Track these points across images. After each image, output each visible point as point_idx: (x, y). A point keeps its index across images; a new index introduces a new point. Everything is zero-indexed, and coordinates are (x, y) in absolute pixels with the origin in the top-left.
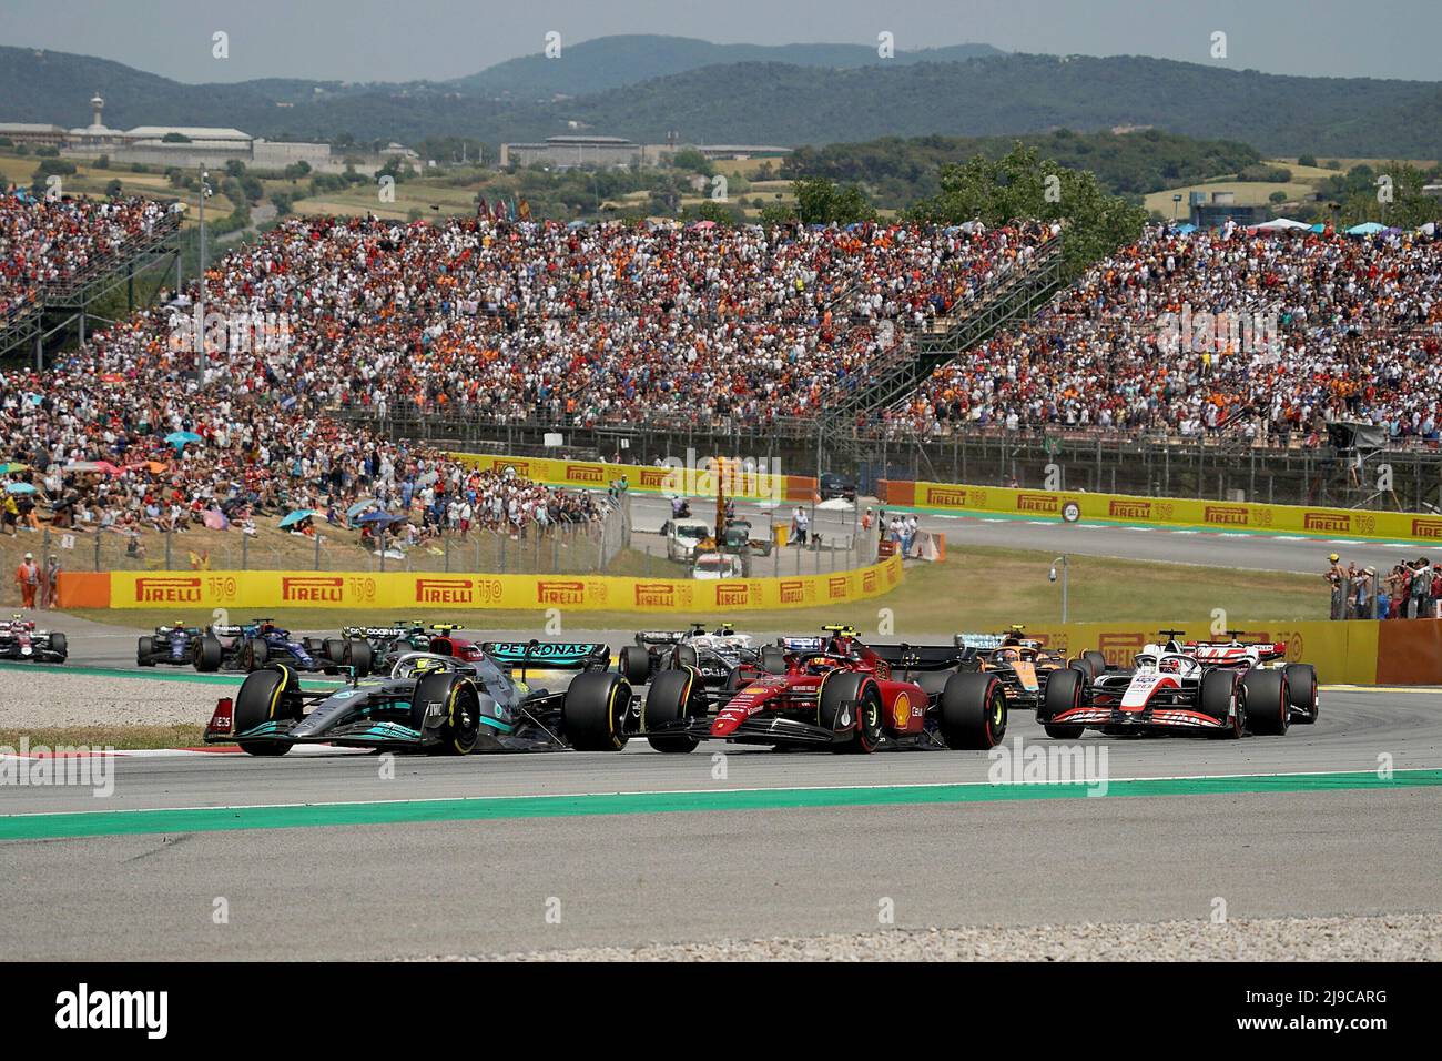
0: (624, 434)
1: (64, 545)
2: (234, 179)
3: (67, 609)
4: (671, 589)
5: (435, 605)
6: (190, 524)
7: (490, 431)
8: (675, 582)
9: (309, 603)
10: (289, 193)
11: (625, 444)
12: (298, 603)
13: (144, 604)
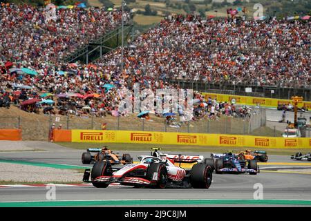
0: (273, 88)
1: (56, 120)
2: (186, 4)
3: (57, 142)
4: (268, 140)
5: (183, 144)
6: (106, 114)
7: (230, 87)
8: (270, 138)
9: (140, 142)
10: (204, 9)
11: (272, 91)
12: (136, 142)
13: (83, 141)
